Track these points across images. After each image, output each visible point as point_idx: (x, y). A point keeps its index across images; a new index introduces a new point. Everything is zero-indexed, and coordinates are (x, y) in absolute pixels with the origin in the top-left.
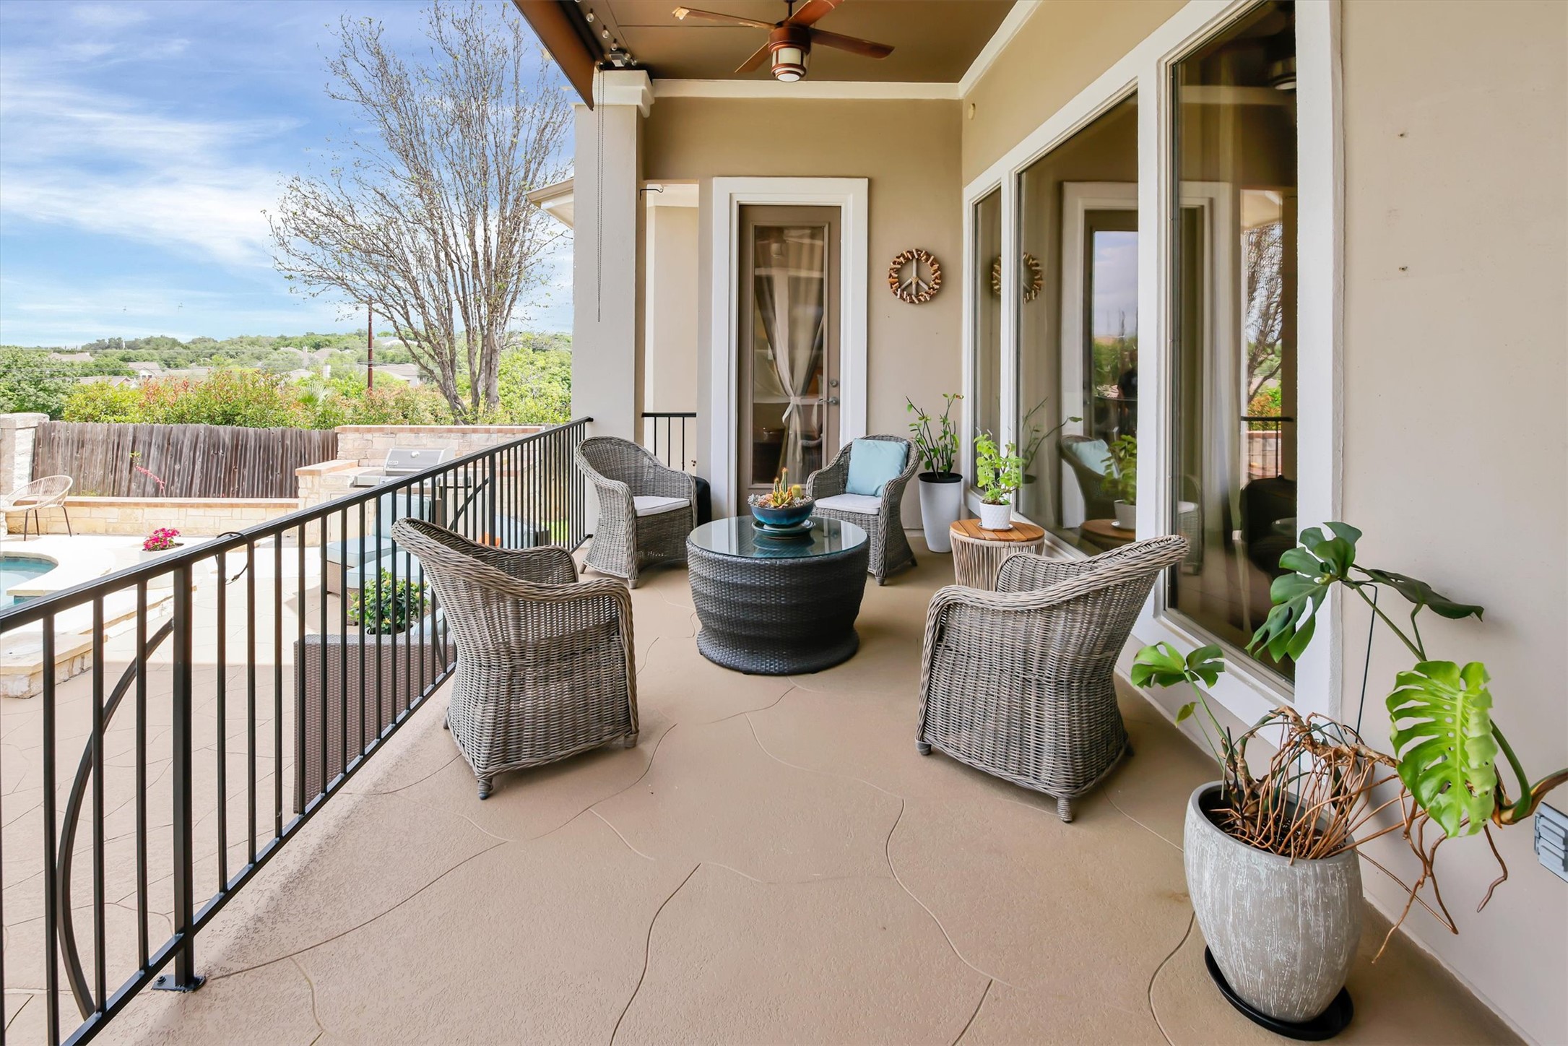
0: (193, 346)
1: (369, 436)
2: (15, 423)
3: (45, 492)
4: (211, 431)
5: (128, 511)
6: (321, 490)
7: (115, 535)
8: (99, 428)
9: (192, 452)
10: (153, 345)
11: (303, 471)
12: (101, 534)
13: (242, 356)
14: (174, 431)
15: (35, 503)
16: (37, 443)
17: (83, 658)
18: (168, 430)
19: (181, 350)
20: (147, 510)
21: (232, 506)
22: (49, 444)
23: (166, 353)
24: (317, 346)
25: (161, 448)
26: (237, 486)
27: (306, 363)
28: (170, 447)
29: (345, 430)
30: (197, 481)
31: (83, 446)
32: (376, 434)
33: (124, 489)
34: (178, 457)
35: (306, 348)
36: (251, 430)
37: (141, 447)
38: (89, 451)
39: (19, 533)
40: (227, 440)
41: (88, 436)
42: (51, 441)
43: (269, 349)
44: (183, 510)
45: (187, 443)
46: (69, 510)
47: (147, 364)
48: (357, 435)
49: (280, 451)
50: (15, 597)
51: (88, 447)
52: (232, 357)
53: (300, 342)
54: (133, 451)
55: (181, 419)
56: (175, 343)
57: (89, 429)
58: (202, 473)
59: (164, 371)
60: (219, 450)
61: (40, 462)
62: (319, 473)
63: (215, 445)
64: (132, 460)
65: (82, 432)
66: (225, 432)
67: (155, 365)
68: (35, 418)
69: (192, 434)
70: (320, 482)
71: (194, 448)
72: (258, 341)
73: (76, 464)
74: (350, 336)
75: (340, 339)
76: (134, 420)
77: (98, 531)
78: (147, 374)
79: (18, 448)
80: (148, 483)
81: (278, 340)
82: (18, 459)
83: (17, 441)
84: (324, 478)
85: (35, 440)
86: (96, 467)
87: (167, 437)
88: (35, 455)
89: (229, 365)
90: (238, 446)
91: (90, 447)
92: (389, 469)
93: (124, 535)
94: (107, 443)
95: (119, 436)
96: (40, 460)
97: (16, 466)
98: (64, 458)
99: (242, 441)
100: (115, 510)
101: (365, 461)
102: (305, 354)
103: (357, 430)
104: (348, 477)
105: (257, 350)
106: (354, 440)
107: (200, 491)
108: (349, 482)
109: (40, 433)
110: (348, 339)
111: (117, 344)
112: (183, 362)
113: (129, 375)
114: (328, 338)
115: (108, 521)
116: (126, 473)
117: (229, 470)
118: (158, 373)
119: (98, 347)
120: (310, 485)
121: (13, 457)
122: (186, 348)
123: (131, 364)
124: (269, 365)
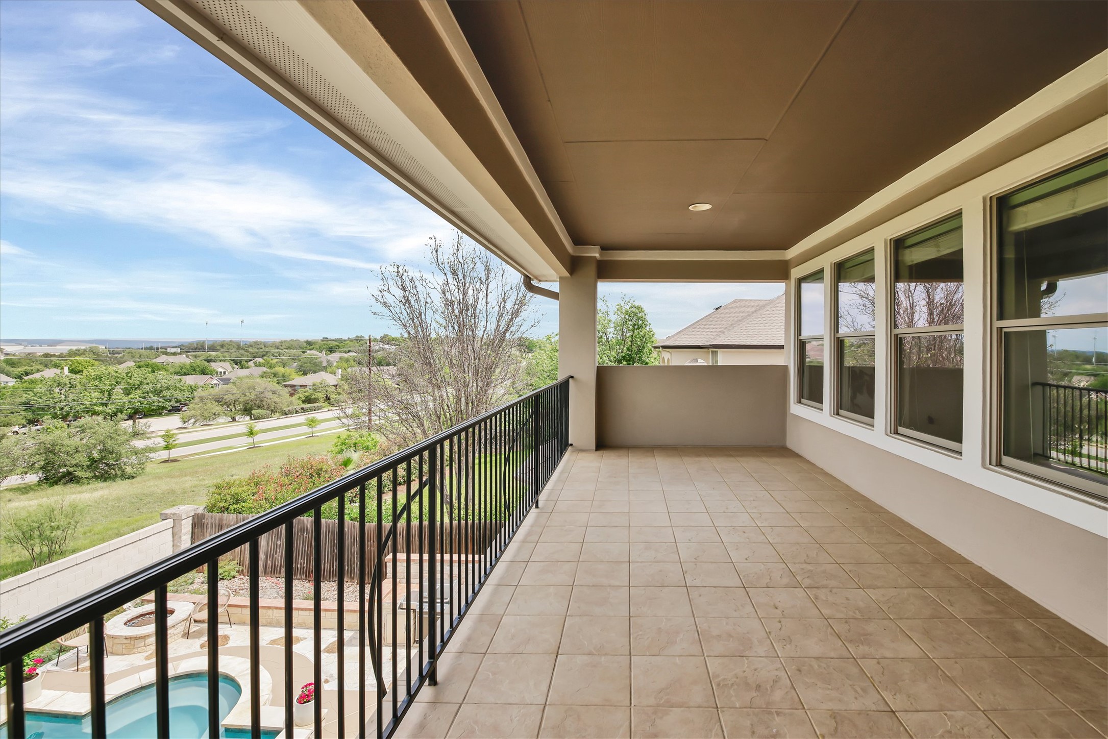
2: (181, 516)
4: (299, 521)
8: (231, 518)
16: (194, 525)
19: (244, 352)
22: (201, 527)
24: (331, 350)
27: (324, 364)
31: (222, 528)
34: (279, 536)
35: (324, 351)
41: (224, 522)
42: (202, 525)
43: (300, 352)
47: (222, 364)
57: (225, 517)
60: (304, 533)
61: (196, 538)
63: (301, 529)
65: (221, 520)
66: (308, 521)
67: (227, 364)
68: (191, 509)
79: (183, 531)
82: (183, 538)
83: (182, 527)
85: (192, 524)
96: (196, 536)
97: (183, 542)
102: (324, 357)
109: (196, 520)
111: (202, 347)
119: (190, 348)
121: (180, 537)
123: (212, 364)
124: (301, 366)
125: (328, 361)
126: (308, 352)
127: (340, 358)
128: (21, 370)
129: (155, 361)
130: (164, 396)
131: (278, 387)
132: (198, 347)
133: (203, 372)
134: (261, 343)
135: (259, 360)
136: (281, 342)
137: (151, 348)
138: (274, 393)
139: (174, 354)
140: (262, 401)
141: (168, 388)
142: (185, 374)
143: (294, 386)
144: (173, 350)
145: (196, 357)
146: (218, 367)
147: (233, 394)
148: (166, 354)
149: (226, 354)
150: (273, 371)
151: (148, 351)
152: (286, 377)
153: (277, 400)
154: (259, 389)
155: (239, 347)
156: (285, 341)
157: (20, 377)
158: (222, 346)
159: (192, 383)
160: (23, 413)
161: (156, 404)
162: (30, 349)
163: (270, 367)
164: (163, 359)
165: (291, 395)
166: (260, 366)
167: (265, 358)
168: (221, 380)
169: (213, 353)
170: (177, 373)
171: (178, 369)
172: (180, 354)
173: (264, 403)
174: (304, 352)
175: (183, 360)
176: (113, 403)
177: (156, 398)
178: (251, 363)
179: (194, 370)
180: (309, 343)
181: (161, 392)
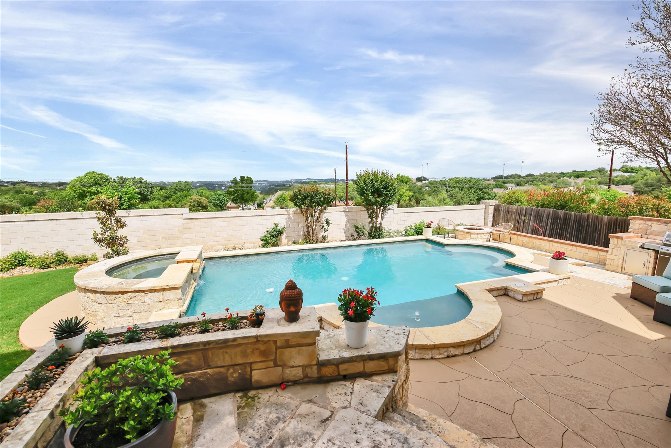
0: (526, 177)
1: (649, 223)
2: (490, 204)
3: (504, 228)
4: (555, 212)
5: (531, 239)
6: (622, 247)
7: (525, 247)
8: (514, 207)
9: (547, 220)
10: (513, 177)
11: (613, 236)
12: (520, 246)
13: (545, 181)
14: (540, 211)
15: (501, 231)
16: (495, 210)
17: (537, 294)
18: (538, 210)
19: (522, 179)
20: (537, 240)
21: (573, 245)
22: (498, 211)
23: (517, 180)
24: (578, 177)
25: (535, 217)
26: (564, 236)
27: (573, 184)
28: (538, 217)
29: (635, 219)
30: (548, 231)
31: (508, 213)
32: (654, 222)
33: (521, 230)
34: (541, 221)
35: (573, 178)
36: (573, 213)
37: (528, 215)
38: (510, 215)
39: (497, 241)
40: (562, 216)
41: (510, 210)
43: (556, 178)
44: (551, 243)
45: (545, 216)
46: (511, 235)
47: (511, 184)
48: (642, 222)
49: (586, 224)
50: (506, 263)
51: (510, 214)
52: (541, 182)
53: (570, 175)
54: (525, 217)
55: (543, 206)
56: (519, 176)
57: (511, 207)
58: (550, 228)
59: (516, 187)
60: (558, 220)
61: (495, 217)
62: (622, 238)
63: (556, 217)
64: (524, 220)
65: (508, 208)
66: (561, 213)
67: (513, 185)
68: (494, 202)
69: (547, 212)
70: (621, 242)
71: (548, 218)
72: (551, 175)
73: (506, 219)
74: (594, 171)
75: (589, 173)
76: (525, 205)
77: (520, 244)
78: (511, 188)
79: (490, 212)
80: (529, 229)
81: (560, 175)
82: (490, 215)
83: (489, 210)
84: (624, 241)
86: (512, 221)
87: (538, 212)
88: (494, 215)
89: (540, 185)
90: (566, 218)
91: (511, 214)
92: (666, 242)
93: (529, 248)
94: (516, 213)
95: (520, 211)
97: (489, 217)
98: (502, 217)
99: (568, 218)
100: (526, 238)
101: (646, 236)
102: (572, 180)
103: (642, 219)
104: (639, 243)
105: (551, 179)
106: (640, 224)
107: (549, 235)
108: (639, 245)
109: (496, 207)
110: (593, 173)
111: (501, 177)
112: (523, 184)
113: (505, 188)
114: (584, 173)
115: (523, 242)
116: (522, 225)
117: (561, 229)
118: (514, 188)
119: (496, 178)
120: (616, 243)
121: (488, 215)
122: (524, 178)
123: (506, 184)
125: (575, 182)
126: (562, 178)
127: (585, 181)
132: (499, 178)
146: (508, 186)
149: (513, 180)
158: (511, 177)
169: (506, 180)
172: (491, 180)
174: (559, 178)
175: (492, 182)
179: (497, 186)
180: (563, 174)
181: (482, 190)
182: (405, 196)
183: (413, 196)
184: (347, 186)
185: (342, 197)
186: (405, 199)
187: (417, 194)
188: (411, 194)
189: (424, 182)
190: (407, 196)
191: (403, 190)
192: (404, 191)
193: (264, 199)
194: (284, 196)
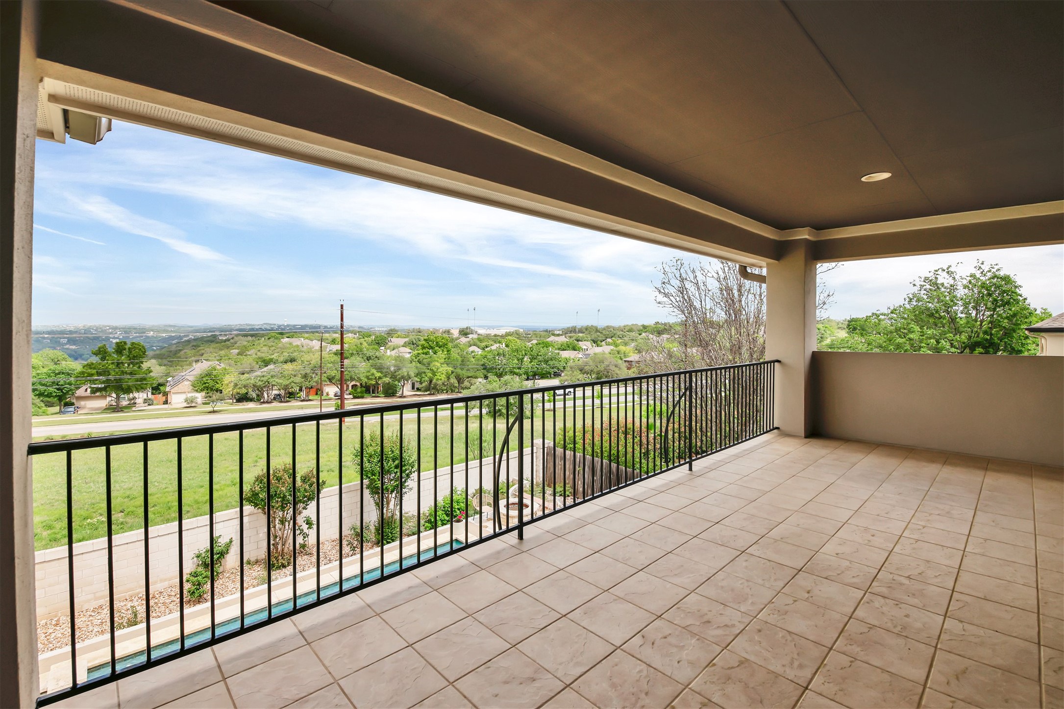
2: (541, 446)
22: (551, 456)
47: (586, 343)
67: (589, 343)
78: (586, 348)
79: (541, 457)
82: (541, 462)
83: (541, 454)
85: (547, 453)
109: (549, 451)
121: (540, 460)
123: (580, 342)
124: (637, 346)
125: (657, 342)
128: (484, 344)
129: (548, 340)
130: (549, 365)
131: (620, 362)
132: (573, 330)
133: (574, 349)
134: (611, 327)
135: (609, 340)
136: (624, 326)
137: (546, 331)
138: (616, 366)
139: (558, 335)
140: (608, 372)
141: (551, 360)
142: (564, 350)
143: (631, 361)
144: (558, 332)
145: (570, 337)
146: (583, 345)
147: (590, 366)
148: (554, 335)
149: (588, 336)
150: (617, 349)
151: (545, 333)
152: (626, 355)
153: (618, 372)
154: (606, 363)
155: (597, 331)
156: (627, 325)
157: (483, 349)
158: (586, 329)
159: (567, 356)
160: (482, 371)
161: (545, 369)
162: (488, 332)
163: (616, 346)
164: (552, 338)
165: (629, 369)
166: (609, 345)
167: (613, 338)
168: (585, 355)
169: (581, 335)
170: (559, 349)
171: (560, 346)
172: (562, 335)
173: (610, 374)
174: (640, 335)
175: (563, 339)
176: (523, 368)
177: (545, 366)
178: (603, 343)
179: (569, 347)
180: (644, 327)
181: (548, 361)
182: (440, 374)
183: (452, 372)
184: (342, 371)
185: (333, 378)
186: (440, 378)
187: (459, 371)
188: (450, 369)
189: (471, 336)
190: (443, 374)
191: (437, 364)
192: (439, 365)
193: (167, 375)
194: (214, 373)
